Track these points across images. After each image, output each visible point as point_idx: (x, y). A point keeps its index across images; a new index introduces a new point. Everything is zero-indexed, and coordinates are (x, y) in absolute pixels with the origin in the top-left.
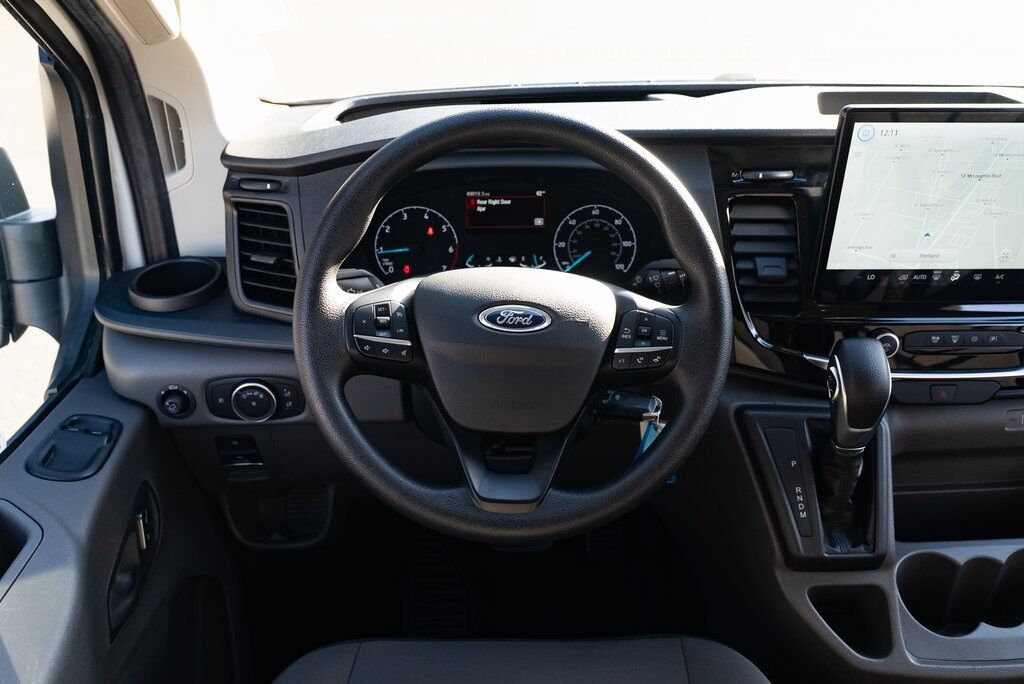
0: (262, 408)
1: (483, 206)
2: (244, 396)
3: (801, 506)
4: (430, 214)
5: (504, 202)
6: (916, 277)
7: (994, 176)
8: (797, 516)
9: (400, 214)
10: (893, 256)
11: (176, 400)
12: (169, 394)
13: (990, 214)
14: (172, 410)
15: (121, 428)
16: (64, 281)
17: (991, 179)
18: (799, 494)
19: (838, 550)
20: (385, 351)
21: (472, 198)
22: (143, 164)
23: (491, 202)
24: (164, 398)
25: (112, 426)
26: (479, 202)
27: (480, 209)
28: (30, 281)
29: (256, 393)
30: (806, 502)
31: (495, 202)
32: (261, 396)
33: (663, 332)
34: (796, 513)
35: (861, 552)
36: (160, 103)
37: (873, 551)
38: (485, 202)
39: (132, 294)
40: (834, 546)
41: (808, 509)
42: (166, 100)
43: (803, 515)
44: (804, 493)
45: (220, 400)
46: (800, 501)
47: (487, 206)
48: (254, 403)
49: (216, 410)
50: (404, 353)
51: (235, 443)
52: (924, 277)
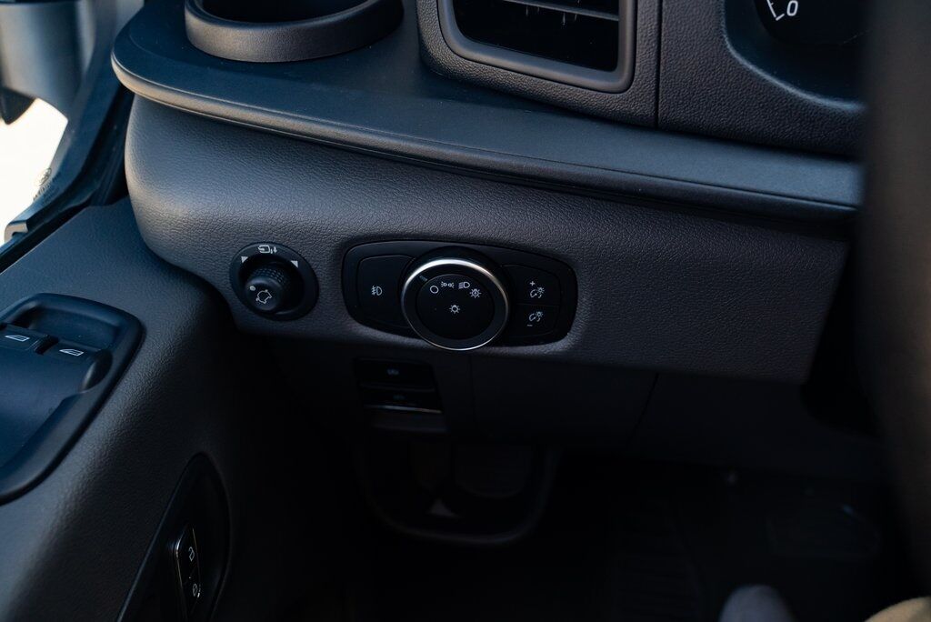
0: (476, 318)
2: (434, 290)
11: (274, 279)
12: (258, 263)
14: (264, 303)
15: (140, 333)
24: (245, 272)
25: (117, 332)
29: (462, 286)
32: (475, 293)
39: (192, 21)
45: (374, 290)
48: (455, 308)
49: (362, 309)
51: (392, 372)
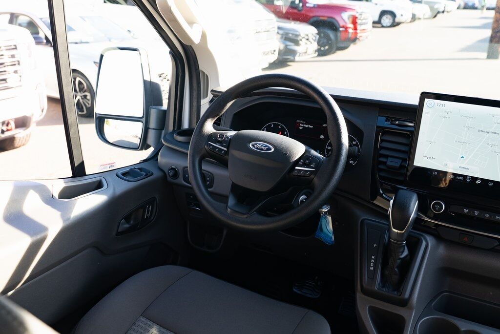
1: (302, 127)
3: (372, 265)
4: (281, 126)
5: (310, 126)
6: (457, 178)
7: (495, 133)
8: (369, 268)
9: (271, 124)
10: (446, 165)
11: (173, 171)
12: (172, 169)
13: (495, 152)
15: (152, 174)
16: (163, 131)
17: (494, 134)
18: (373, 259)
19: (384, 289)
20: (217, 150)
21: (298, 123)
22: (195, 94)
23: (305, 125)
24: (170, 170)
25: (149, 172)
26: (301, 125)
27: (301, 128)
28: (154, 129)
30: (375, 264)
31: (307, 126)
33: (314, 164)
34: (369, 266)
35: (394, 295)
36: (204, 73)
37: (400, 295)
38: (303, 125)
39: (174, 134)
40: (383, 287)
41: (375, 267)
42: (206, 72)
43: (372, 268)
44: (376, 260)
45: (187, 176)
46: (372, 262)
47: (304, 127)
50: (223, 152)
51: (191, 197)
52: (462, 178)
